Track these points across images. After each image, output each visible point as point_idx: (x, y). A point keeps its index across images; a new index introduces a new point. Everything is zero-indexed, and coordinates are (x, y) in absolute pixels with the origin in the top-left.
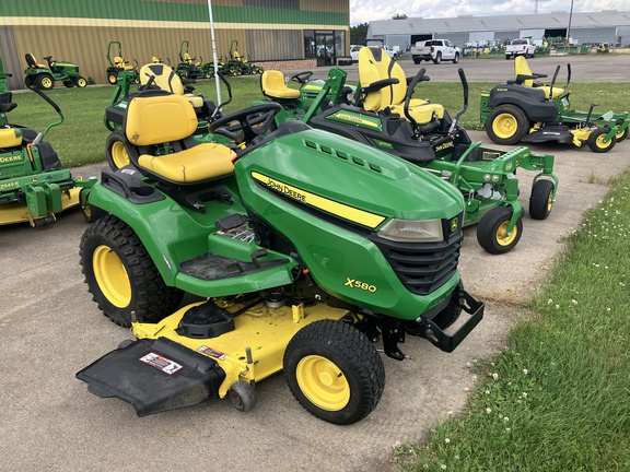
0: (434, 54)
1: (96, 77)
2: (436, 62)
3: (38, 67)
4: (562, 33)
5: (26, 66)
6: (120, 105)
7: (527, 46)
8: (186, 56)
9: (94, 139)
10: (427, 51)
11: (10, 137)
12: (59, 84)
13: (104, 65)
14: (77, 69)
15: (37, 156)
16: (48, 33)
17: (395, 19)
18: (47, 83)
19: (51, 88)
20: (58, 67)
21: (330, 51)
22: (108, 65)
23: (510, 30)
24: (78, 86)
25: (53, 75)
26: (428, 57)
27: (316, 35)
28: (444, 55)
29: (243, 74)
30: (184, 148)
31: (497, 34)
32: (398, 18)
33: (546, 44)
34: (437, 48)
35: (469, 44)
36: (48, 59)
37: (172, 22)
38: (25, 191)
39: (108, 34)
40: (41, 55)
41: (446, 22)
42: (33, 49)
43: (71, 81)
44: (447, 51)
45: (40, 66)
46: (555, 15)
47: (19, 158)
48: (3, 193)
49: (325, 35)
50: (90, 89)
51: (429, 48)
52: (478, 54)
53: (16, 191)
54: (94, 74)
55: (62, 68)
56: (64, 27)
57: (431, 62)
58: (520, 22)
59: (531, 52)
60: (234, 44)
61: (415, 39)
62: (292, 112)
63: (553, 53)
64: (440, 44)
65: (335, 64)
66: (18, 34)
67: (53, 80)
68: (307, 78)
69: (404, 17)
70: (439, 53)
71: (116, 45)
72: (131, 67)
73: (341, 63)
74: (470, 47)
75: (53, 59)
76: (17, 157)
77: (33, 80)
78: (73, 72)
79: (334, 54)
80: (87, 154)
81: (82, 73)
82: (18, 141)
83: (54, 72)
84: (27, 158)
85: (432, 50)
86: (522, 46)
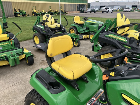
0: (107, 11)
1: (29, 14)
2: (107, 13)
3: (17, 12)
4: (136, 6)
5: (14, 11)
6: (37, 26)
7: (129, 9)
8: (50, 10)
9: (29, 32)
10: (105, 10)
11: (5, 37)
12: (21, 16)
13: (32, 11)
14: (25, 12)
15: (13, 43)
16: (19, 4)
17: (96, 2)
18: (19, 15)
19: (20, 17)
20: (21, 12)
21: (83, 9)
22: (32, 12)
23: (123, 5)
24: (26, 16)
25: (20, 14)
26: (105, 11)
27: (80, 5)
28: (109, 11)
29: (63, 14)
30: (67, 56)
31: (120, 6)
32: (97, 2)
33: (133, 9)
34: (108, 9)
35: (114, 8)
36: (19, 10)
37: (47, 2)
38: (8, 57)
39: (33, 4)
40: (18, 9)
41: (108, 3)
42: (16, 7)
43: (24, 15)
44: (110, 10)
45: (17, 11)
46: (134, 2)
47: (8, 43)
48: (1, 58)
49: (82, 5)
50: (28, 17)
51: (106, 9)
52: (117, 11)
53: (6, 57)
54: (29, 13)
55: (22, 12)
56: (23, 2)
57: (106, 12)
58: (126, 3)
59: (130, 11)
60: (61, 7)
61: (101, 7)
62: (82, 27)
63: (135, 11)
64: (108, 8)
65: (84, 12)
66: (13, 4)
67: (20, 15)
68: (87, 19)
69: (98, 2)
70: (108, 10)
71: (35, 7)
72: (38, 12)
73: (85, 12)
74: (114, 9)
75: (20, 10)
76: (7, 43)
77: (16, 15)
78: (25, 13)
79: (84, 10)
80: (27, 37)
81: (27, 13)
82: (8, 38)
83: (20, 13)
84: (10, 43)
85: (107, 10)
86: (128, 9)
